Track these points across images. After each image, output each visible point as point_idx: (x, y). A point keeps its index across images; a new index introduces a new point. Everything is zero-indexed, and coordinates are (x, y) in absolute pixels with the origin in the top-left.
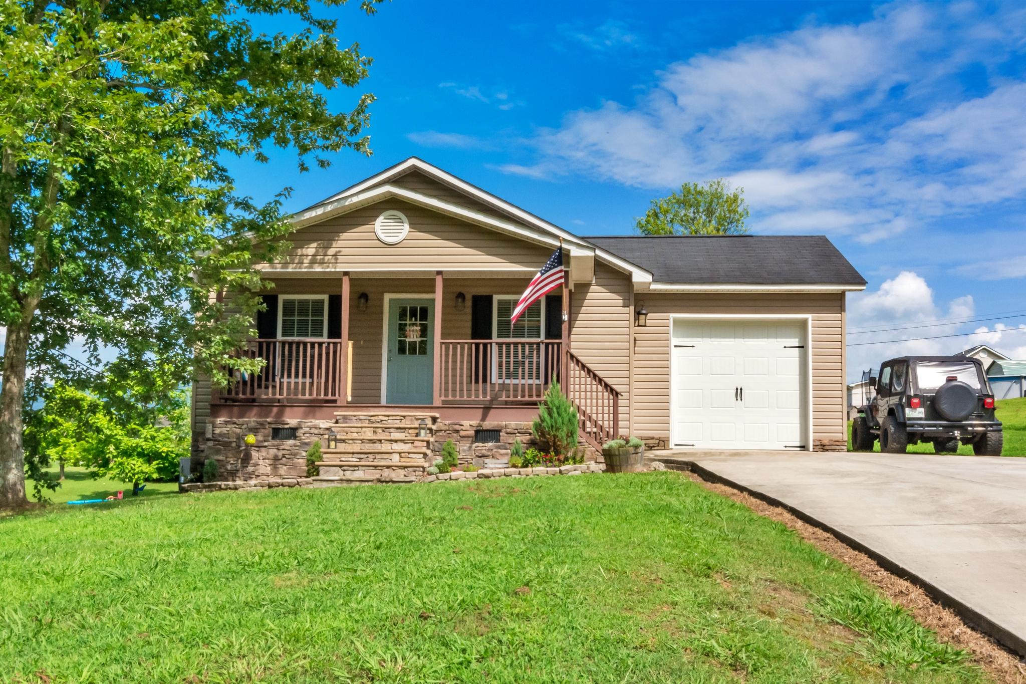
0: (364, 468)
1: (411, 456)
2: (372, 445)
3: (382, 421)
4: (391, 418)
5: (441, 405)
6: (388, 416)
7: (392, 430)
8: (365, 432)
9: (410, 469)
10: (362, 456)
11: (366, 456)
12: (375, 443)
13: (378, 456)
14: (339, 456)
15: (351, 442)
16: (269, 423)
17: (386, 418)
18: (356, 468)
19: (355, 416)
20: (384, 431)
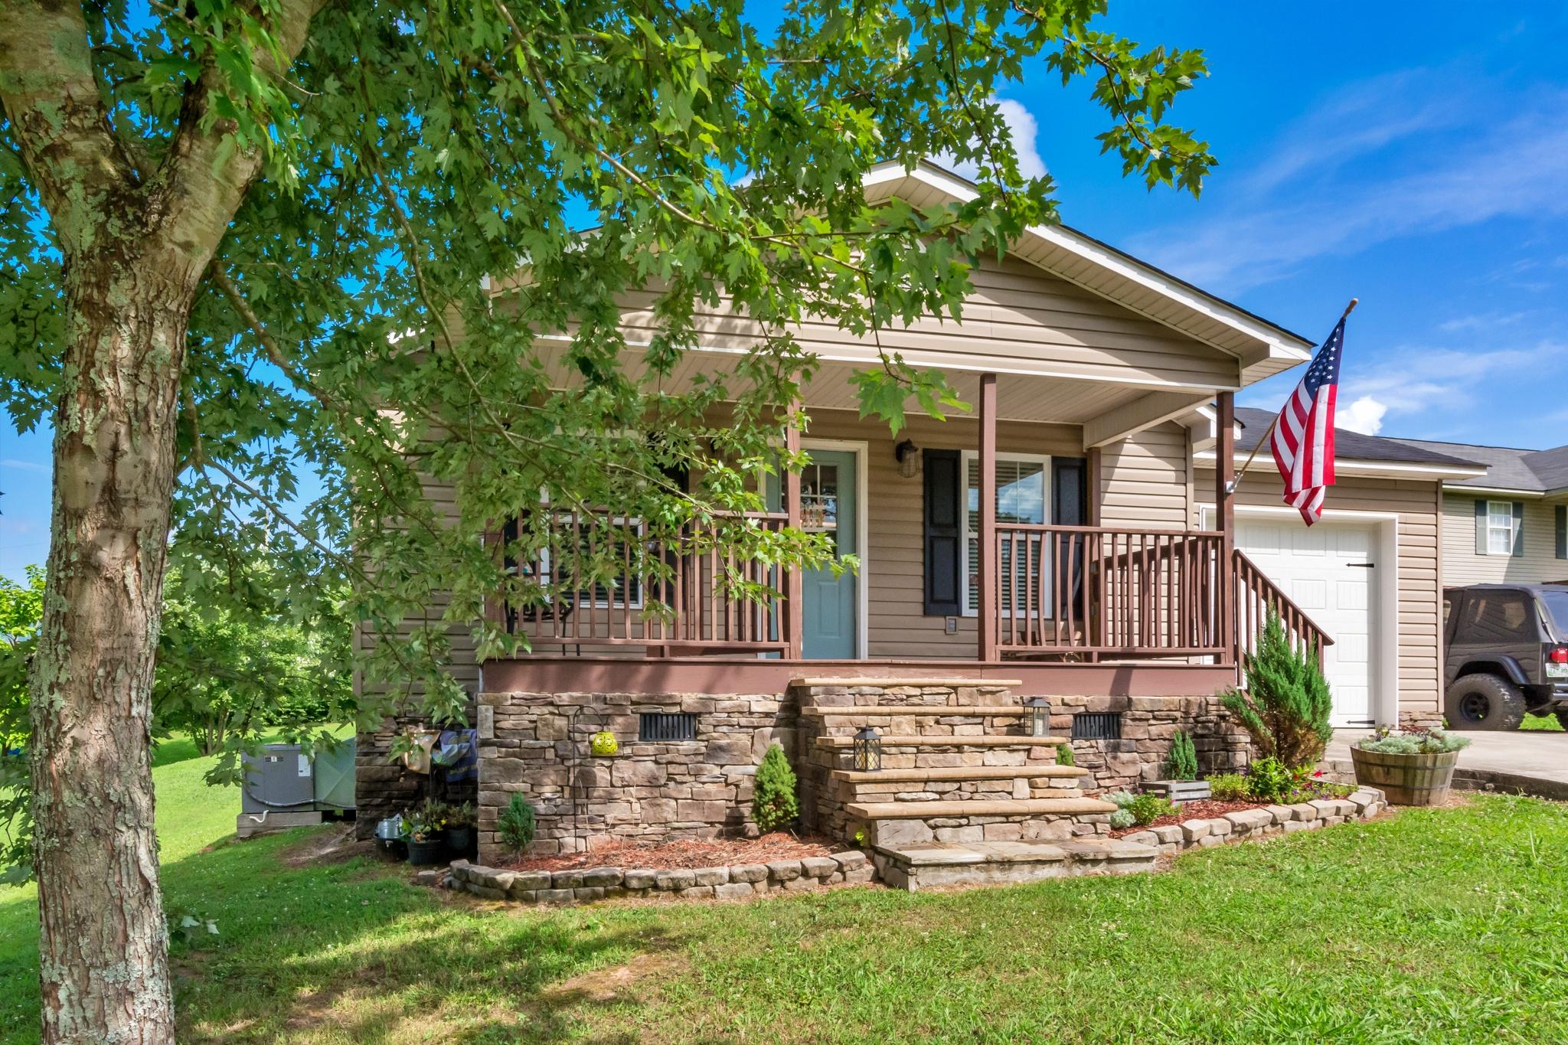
0: (981, 820)
1: (1054, 782)
2: (941, 756)
3: (908, 696)
4: (927, 690)
5: (999, 662)
6: (921, 687)
7: (956, 720)
8: (898, 725)
9: (1084, 819)
10: (947, 787)
11: (956, 785)
12: (945, 751)
13: (983, 786)
14: (893, 788)
15: (893, 750)
16: (633, 703)
17: (917, 691)
18: (964, 821)
19: (849, 687)
20: (937, 722)
